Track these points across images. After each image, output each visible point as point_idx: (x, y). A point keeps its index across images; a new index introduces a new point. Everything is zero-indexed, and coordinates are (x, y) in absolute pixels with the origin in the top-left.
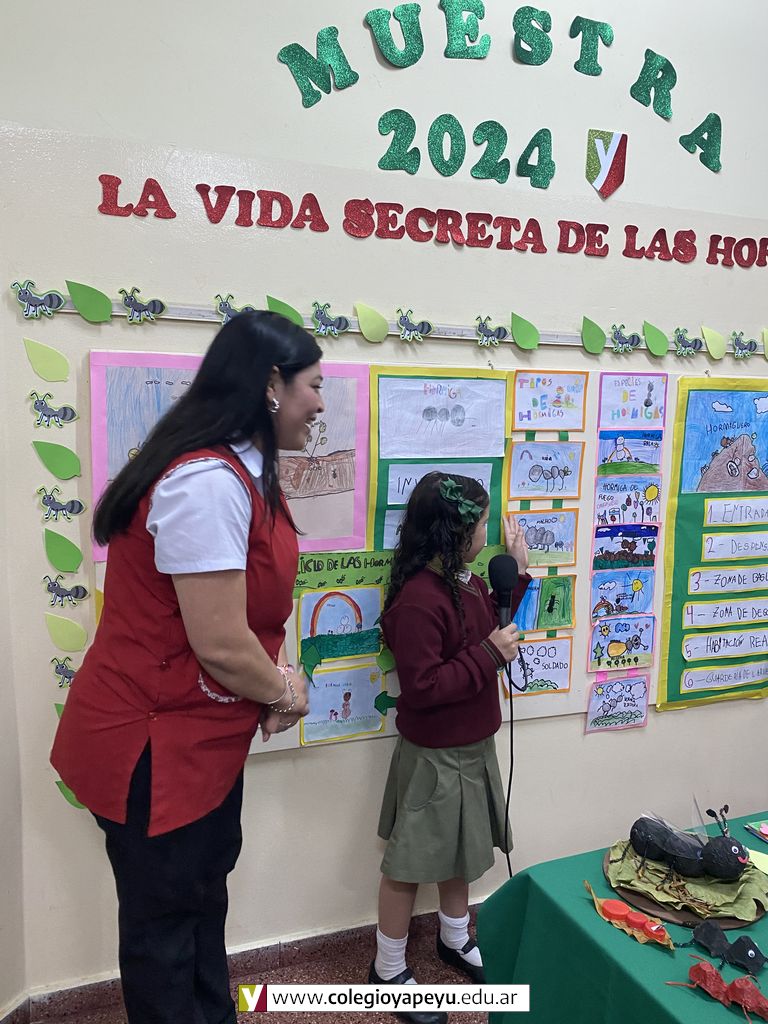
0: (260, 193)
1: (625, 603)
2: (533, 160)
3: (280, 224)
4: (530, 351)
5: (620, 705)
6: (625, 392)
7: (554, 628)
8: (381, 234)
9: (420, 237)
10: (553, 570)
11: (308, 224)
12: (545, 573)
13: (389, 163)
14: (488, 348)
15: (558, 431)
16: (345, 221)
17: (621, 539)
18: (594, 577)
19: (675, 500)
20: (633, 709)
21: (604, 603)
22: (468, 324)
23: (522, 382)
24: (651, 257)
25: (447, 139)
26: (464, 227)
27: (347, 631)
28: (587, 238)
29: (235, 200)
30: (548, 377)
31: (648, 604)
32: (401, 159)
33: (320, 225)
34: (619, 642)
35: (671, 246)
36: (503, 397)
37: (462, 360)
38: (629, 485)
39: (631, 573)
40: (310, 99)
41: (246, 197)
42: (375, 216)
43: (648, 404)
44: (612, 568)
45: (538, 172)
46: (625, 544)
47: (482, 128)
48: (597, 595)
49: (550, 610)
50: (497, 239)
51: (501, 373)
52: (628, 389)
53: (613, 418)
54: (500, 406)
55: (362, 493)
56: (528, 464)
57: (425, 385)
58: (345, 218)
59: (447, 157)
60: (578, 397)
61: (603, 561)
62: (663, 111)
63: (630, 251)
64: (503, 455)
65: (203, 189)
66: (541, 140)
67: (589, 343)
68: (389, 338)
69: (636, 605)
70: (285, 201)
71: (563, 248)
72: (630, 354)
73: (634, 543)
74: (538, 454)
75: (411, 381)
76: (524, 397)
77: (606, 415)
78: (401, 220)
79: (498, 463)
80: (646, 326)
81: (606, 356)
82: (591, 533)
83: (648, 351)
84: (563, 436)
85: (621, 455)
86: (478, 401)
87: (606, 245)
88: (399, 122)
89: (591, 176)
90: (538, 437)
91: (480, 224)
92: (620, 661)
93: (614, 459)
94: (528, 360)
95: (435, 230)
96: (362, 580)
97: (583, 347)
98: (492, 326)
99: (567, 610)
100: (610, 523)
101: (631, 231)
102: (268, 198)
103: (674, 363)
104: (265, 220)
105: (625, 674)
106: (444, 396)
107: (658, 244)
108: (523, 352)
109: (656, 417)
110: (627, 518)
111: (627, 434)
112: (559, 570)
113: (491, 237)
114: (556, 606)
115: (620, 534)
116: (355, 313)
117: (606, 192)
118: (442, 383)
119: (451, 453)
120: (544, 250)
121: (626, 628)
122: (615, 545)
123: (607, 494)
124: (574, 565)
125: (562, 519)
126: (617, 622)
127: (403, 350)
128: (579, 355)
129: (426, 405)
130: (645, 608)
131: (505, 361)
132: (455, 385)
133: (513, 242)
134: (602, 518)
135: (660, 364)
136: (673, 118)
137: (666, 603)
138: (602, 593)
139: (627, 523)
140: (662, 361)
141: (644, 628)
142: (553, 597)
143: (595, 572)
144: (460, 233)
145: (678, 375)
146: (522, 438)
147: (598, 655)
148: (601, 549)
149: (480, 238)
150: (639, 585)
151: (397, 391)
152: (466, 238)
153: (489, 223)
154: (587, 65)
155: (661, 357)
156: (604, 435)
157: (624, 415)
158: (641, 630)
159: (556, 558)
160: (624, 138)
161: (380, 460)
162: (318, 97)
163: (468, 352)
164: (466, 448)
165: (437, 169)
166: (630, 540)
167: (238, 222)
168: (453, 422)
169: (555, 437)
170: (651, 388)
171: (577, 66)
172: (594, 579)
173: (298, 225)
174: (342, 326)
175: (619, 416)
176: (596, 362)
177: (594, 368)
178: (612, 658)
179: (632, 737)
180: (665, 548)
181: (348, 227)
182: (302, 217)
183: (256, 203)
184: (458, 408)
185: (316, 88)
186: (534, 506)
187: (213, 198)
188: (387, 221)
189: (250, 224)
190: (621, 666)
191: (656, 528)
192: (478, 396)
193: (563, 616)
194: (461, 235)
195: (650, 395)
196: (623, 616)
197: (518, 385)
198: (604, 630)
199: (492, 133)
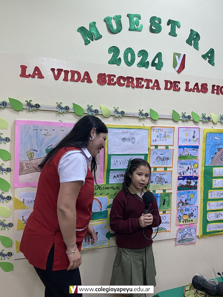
0: (71, 71)
1: (188, 202)
2: (156, 62)
3: (77, 81)
4: (156, 120)
5: (187, 236)
6: (186, 133)
7: (165, 210)
8: (109, 84)
9: (121, 85)
10: (164, 191)
11: (86, 81)
12: (162, 192)
13: (111, 62)
14: (142, 119)
15: (165, 146)
16: (98, 80)
17: (186, 181)
18: (178, 193)
19: (204, 168)
20: (191, 237)
21: (181, 202)
22: (136, 112)
23: (153, 130)
24: (194, 91)
25: (129, 55)
26: (135, 82)
27: (97, 211)
28: (174, 86)
29: (63, 73)
30: (161, 128)
31: (195, 202)
32: (115, 61)
33: (90, 81)
34: (186, 215)
35: (200, 88)
36: (147, 134)
37: (135, 123)
38: (188, 163)
39: (190, 192)
40: (87, 43)
41: (66, 72)
42: (107, 79)
43: (194, 137)
44: (184, 190)
45: (158, 65)
46: (187, 182)
47: (140, 52)
48: (179, 199)
49: (164, 204)
50: (145, 86)
51: (147, 127)
52: (187, 132)
53: (183, 141)
54: (146, 137)
55: (102, 165)
56: (156, 156)
57: (123, 131)
58: (97, 79)
59: (129, 61)
60: (171, 135)
61: (181, 188)
62: (196, 47)
63: (187, 89)
64: (148, 153)
65: (53, 70)
66: (159, 55)
67: (175, 118)
68: (111, 116)
69: (192, 202)
70: (79, 74)
71: (166, 88)
72: (188, 121)
73: (190, 182)
74: (159, 153)
75: (118, 129)
76: (154, 135)
77: (180, 140)
78: (115, 80)
79: (146, 155)
80: (192, 113)
81: (180, 122)
82: (177, 179)
83: (193, 121)
84: (167, 147)
85: (186, 153)
86: (139, 136)
87: (180, 88)
88: (115, 50)
89: (175, 66)
90: (159, 147)
91: (140, 81)
92: (187, 221)
93: (184, 155)
94: (155, 123)
95: (126, 83)
96: (102, 194)
97: (173, 119)
98: (144, 112)
99: (169, 204)
100: (183, 175)
101: (187, 83)
102: (73, 73)
103: (201, 124)
104: (72, 79)
105: (188, 226)
106: (129, 134)
107: (196, 87)
108: (154, 121)
109: (197, 141)
110: (188, 174)
111: (187, 147)
112: (166, 190)
113: (143, 85)
114: (165, 203)
115: (186, 179)
116: (101, 108)
117: (179, 71)
118: (128, 130)
119: (131, 152)
120: (160, 89)
121: (188, 210)
122: (184, 182)
123: (181, 166)
124: (171, 189)
125: (167, 174)
126: (186, 208)
127: (116, 120)
128: (171, 122)
129: (123, 137)
130: (195, 203)
131: (148, 124)
132: (132, 131)
133: (150, 86)
134: (180, 174)
135: (197, 125)
136: (200, 49)
137: (201, 202)
138: (180, 198)
139: (188, 175)
140: (198, 124)
141: (194, 210)
142: (165, 200)
143: (178, 191)
144: (133, 84)
145: (203, 128)
146: (154, 147)
147: (180, 219)
148: (180, 184)
149: (140, 85)
150: (193, 196)
151: (113, 133)
152: (135, 85)
153: (143, 81)
154: (173, 33)
155: (198, 122)
156: (180, 147)
157: (186, 141)
158: (193, 211)
159: (165, 186)
160: (184, 55)
161: (108, 155)
162: (89, 42)
163: (136, 120)
164: (136, 151)
165: (126, 64)
166: (189, 181)
167: (64, 80)
168: (132, 142)
169: (164, 148)
170: (194, 132)
171: (170, 34)
172: (178, 194)
173: (83, 81)
174: (96, 112)
175: (184, 141)
176: (177, 124)
177: (176, 126)
178: (184, 220)
179: (191, 247)
180: (200, 183)
181: (98, 82)
182: (84, 78)
183: (70, 74)
184: (133, 138)
185: (89, 39)
186: (158, 170)
187: (56, 72)
188: (111, 80)
189: (68, 80)
190: (187, 223)
191: (198, 177)
192: (140, 134)
193: (168, 206)
194: (134, 84)
195: (194, 134)
196: (187, 206)
197: (152, 131)
198: (181, 211)
199: (144, 53)
